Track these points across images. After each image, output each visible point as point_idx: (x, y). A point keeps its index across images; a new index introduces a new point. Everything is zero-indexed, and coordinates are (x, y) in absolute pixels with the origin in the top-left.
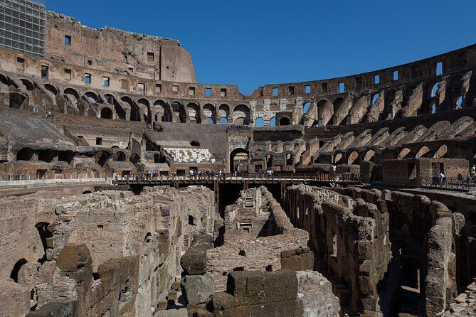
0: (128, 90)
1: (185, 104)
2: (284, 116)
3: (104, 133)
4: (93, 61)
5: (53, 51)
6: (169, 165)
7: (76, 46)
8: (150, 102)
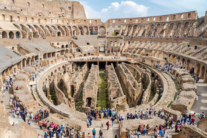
0: (64, 23)
1: (83, 27)
2: (117, 32)
3: (59, 41)
4: (51, 12)
5: (39, 11)
6: (81, 53)
7: (46, 8)
8: (71, 27)
